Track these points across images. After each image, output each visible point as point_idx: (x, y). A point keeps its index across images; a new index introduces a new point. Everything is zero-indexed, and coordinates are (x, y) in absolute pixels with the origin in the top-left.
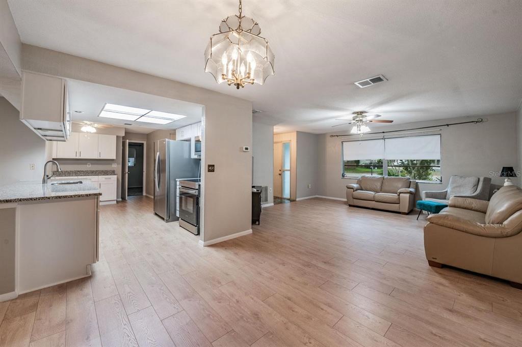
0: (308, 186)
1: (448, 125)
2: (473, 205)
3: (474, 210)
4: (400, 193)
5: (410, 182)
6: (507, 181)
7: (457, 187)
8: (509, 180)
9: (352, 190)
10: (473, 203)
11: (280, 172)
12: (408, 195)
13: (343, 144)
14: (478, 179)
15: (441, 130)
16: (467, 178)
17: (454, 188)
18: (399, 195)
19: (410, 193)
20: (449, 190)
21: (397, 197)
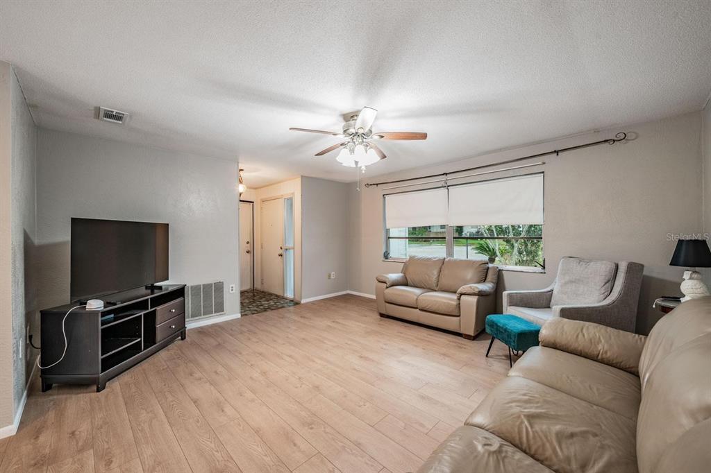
0: (329, 276)
1: (557, 152)
2: (600, 347)
3: (602, 362)
4: (461, 294)
5: (488, 268)
6: (691, 278)
7: (571, 282)
8: (695, 276)
9: (385, 285)
10: (600, 341)
11: (281, 252)
12: (474, 299)
13: (385, 198)
14: (614, 267)
15: (544, 163)
16: (592, 263)
17: (566, 283)
18: (459, 299)
19: (481, 294)
20: (556, 287)
21: (455, 303)
